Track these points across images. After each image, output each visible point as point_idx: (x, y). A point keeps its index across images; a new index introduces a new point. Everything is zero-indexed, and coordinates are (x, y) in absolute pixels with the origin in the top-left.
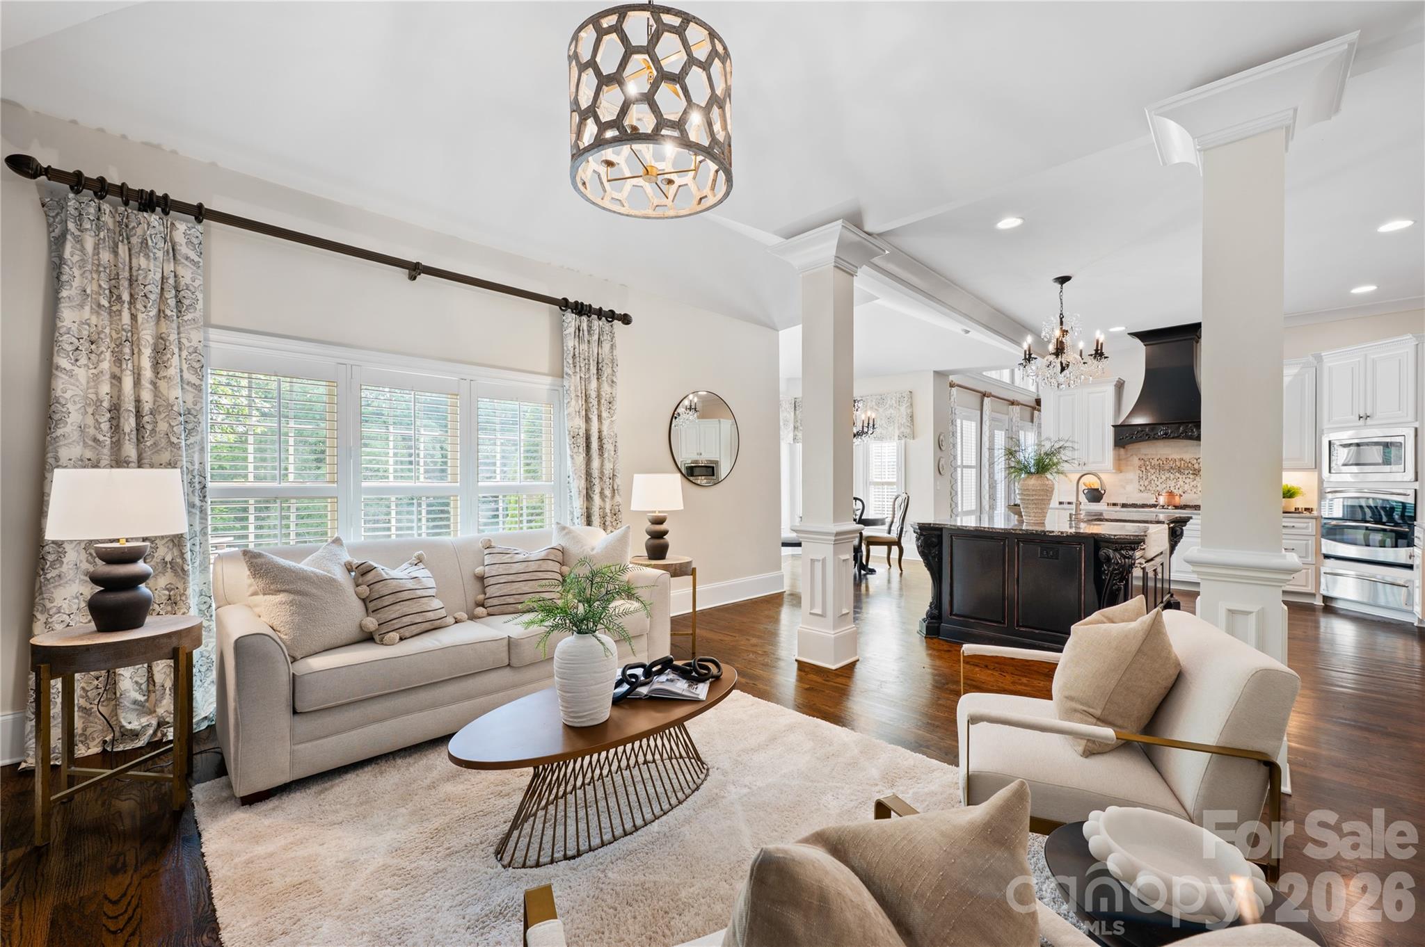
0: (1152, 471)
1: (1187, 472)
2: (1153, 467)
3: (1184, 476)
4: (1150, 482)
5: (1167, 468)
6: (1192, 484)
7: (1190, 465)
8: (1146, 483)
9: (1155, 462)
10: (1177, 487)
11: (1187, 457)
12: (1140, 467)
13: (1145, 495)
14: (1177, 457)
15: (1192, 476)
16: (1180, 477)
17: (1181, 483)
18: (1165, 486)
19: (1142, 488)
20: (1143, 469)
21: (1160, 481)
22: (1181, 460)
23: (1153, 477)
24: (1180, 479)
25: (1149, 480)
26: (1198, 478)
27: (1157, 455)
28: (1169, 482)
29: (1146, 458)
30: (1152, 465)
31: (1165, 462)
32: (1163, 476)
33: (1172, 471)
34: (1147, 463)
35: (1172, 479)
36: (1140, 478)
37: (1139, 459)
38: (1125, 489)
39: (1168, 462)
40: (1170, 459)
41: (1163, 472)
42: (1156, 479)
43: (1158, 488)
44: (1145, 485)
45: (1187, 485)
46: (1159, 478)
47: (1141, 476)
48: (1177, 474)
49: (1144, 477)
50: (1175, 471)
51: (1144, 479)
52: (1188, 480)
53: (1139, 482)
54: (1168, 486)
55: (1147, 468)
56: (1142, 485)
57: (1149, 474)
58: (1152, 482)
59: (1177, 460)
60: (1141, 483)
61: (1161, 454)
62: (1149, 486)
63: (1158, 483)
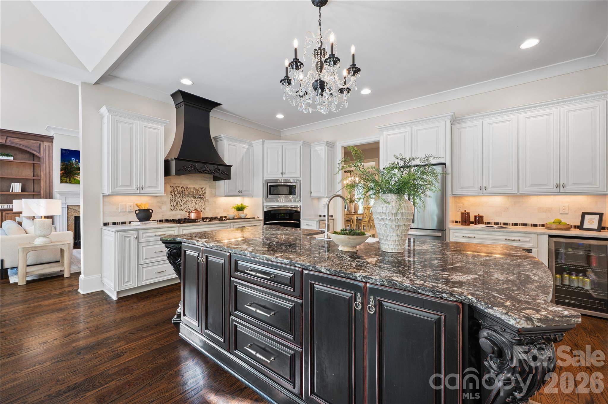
0: (178, 195)
1: (197, 196)
2: (179, 193)
3: (196, 199)
4: (177, 204)
5: (186, 193)
6: (199, 204)
7: (198, 192)
8: (175, 204)
9: (180, 189)
10: (192, 206)
11: (197, 187)
12: (171, 192)
13: (174, 212)
14: (192, 186)
15: (199, 199)
16: (194, 199)
17: (194, 204)
19: (172, 208)
20: (173, 194)
21: (183, 202)
22: (194, 189)
23: (179, 200)
24: (194, 201)
25: (176, 202)
26: (202, 201)
27: (181, 184)
28: (188, 203)
29: (174, 186)
30: (178, 191)
31: (185, 189)
32: (184, 199)
33: (189, 196)
34: (175, 189)
35: (189, 201)
36: (171, 200)
37: (170, 186)
38: (161, 209)
39: (187, 189)
40: (188, 188)
41: (184, 197)
42: (180, 201)
43: (182, 208)
44: (174, 205)
45: (197, 205)
46: (182, 200)
47: (171, 199)
48: (192, 198)
49: (173, 200)
50: (191, 196)
51: (173, 201)
52: (197, 202)
53: (170, 203)
54: (187, 206)
55: (176, 193)
56: (172, 206)
57: (176, 197)
58: (178, 203)
59: (192, 188)
60: (171, 204)
61: (183, 184)
62: (176, 206)
63: (182, 204)
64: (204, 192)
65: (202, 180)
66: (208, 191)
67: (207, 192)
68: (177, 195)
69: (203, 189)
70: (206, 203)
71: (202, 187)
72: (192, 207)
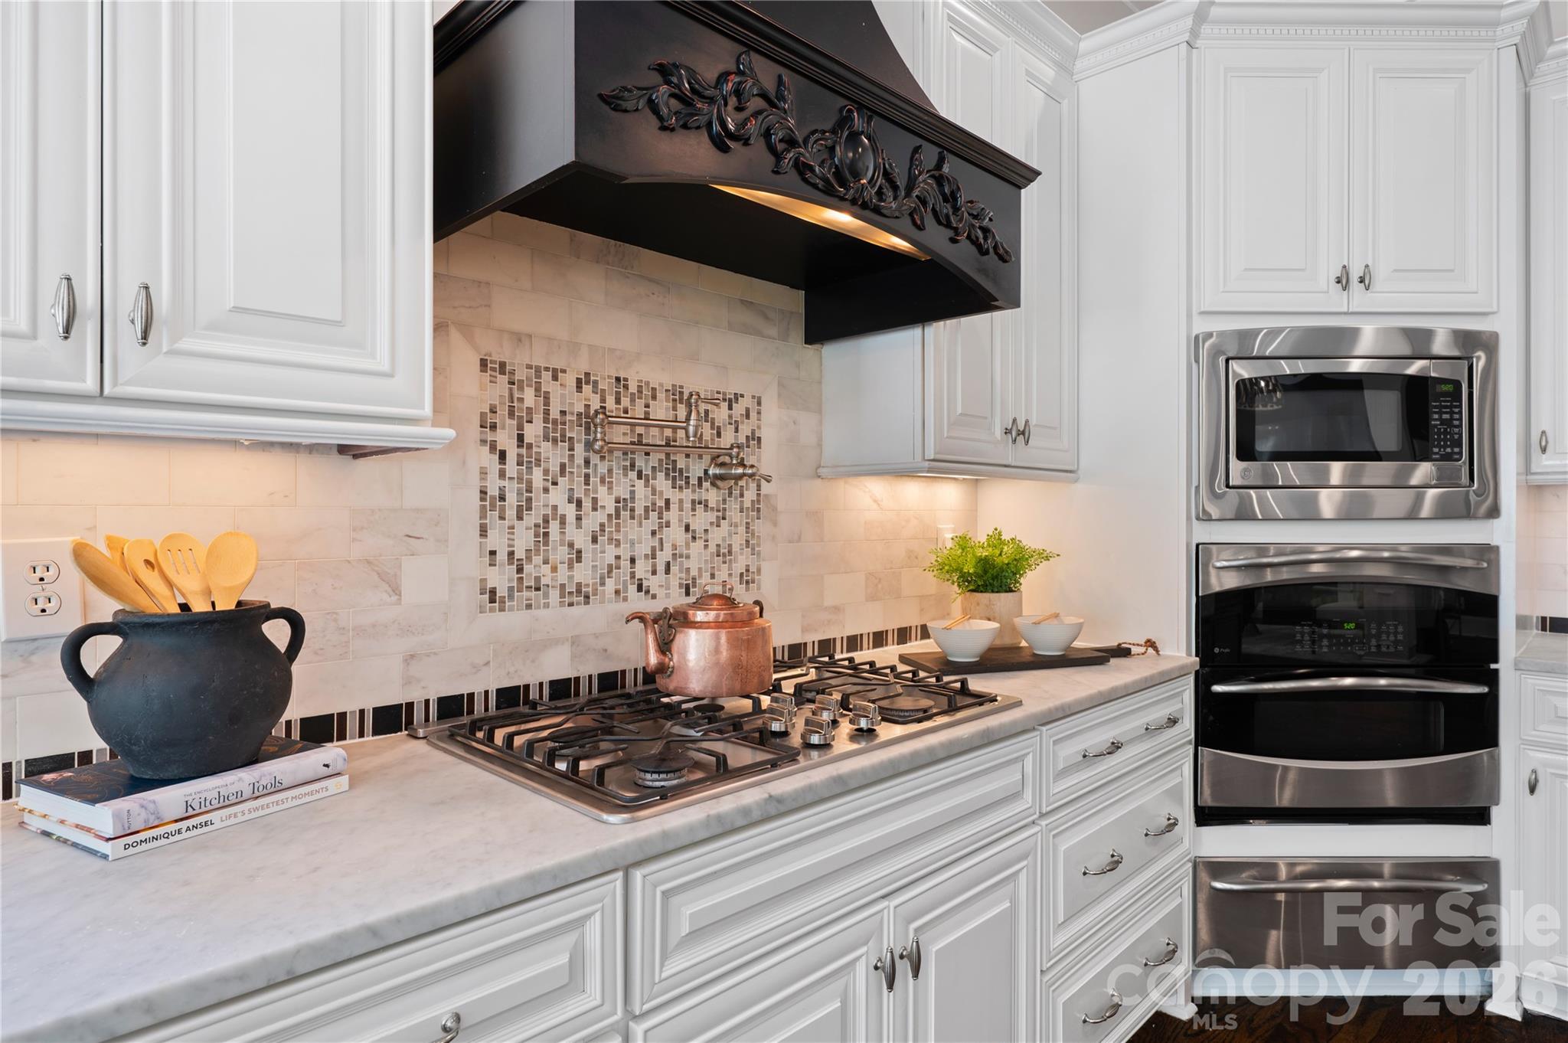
0: (553, 455)
1: (696, 470)
2: (555, 433)
3: (688, 495)
4: (542, 535)
5: (618, 438)
6: (717, 536)
7: (707, 432)
8: (524, 540)
9: (565, 398)
10: (663, 557)
11: (695, 382)
12: (488, 424)
13: (512, 622)
14: (661, 377)
15: (712, 496)
16: (674, 495)
17: (675, 534)
18: (611, 552)
19: (500, 578)
20: (505, 439)
21: (592, 521)
22: (677, 398)
23: (557, 497)
24: (673, 515)
25: (532, 518)
26: (733, 508)
27: (574, 348)
29: (520, 360)
30: (554, 414)
31: (610, 403)
32: (602, 492)
33: (640, 463)
34: (529, 397)
35: (639, 511)
36: (491, 502)
37: (484, 364)
38: (396, 591)
39: (625, 402)
40: (633, 388)
41: (602, 468)
42: (570, 511)
43: (583, 574)
44: (520, 554)
45: (700, 543)
46: (587, 504)
47: (493, 491)
48: (662, 483)
49: (512, 499)
50: (656, 457)
51: (510, 513)
52: (701, 520)
53: (483, 532)
54: (625, 552)
55: (532, 432)
56: (503, 556)
57: (537, 476)
58: (554, 527)
59: (661, 395)
60: (497, 539)
61: (592, 348)
62: (537, 560)
63: (581, 540)
64: (745, 429)
65: (731, 327)
66: (772, 421)
67: (765, 434)
68: (546, 448)
69: (739, 409)
70: (758, 526)
71: (731, 390)
72: (661, 568)
